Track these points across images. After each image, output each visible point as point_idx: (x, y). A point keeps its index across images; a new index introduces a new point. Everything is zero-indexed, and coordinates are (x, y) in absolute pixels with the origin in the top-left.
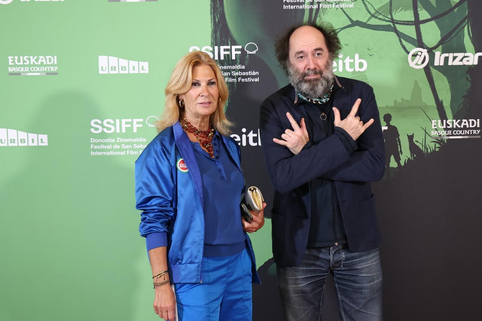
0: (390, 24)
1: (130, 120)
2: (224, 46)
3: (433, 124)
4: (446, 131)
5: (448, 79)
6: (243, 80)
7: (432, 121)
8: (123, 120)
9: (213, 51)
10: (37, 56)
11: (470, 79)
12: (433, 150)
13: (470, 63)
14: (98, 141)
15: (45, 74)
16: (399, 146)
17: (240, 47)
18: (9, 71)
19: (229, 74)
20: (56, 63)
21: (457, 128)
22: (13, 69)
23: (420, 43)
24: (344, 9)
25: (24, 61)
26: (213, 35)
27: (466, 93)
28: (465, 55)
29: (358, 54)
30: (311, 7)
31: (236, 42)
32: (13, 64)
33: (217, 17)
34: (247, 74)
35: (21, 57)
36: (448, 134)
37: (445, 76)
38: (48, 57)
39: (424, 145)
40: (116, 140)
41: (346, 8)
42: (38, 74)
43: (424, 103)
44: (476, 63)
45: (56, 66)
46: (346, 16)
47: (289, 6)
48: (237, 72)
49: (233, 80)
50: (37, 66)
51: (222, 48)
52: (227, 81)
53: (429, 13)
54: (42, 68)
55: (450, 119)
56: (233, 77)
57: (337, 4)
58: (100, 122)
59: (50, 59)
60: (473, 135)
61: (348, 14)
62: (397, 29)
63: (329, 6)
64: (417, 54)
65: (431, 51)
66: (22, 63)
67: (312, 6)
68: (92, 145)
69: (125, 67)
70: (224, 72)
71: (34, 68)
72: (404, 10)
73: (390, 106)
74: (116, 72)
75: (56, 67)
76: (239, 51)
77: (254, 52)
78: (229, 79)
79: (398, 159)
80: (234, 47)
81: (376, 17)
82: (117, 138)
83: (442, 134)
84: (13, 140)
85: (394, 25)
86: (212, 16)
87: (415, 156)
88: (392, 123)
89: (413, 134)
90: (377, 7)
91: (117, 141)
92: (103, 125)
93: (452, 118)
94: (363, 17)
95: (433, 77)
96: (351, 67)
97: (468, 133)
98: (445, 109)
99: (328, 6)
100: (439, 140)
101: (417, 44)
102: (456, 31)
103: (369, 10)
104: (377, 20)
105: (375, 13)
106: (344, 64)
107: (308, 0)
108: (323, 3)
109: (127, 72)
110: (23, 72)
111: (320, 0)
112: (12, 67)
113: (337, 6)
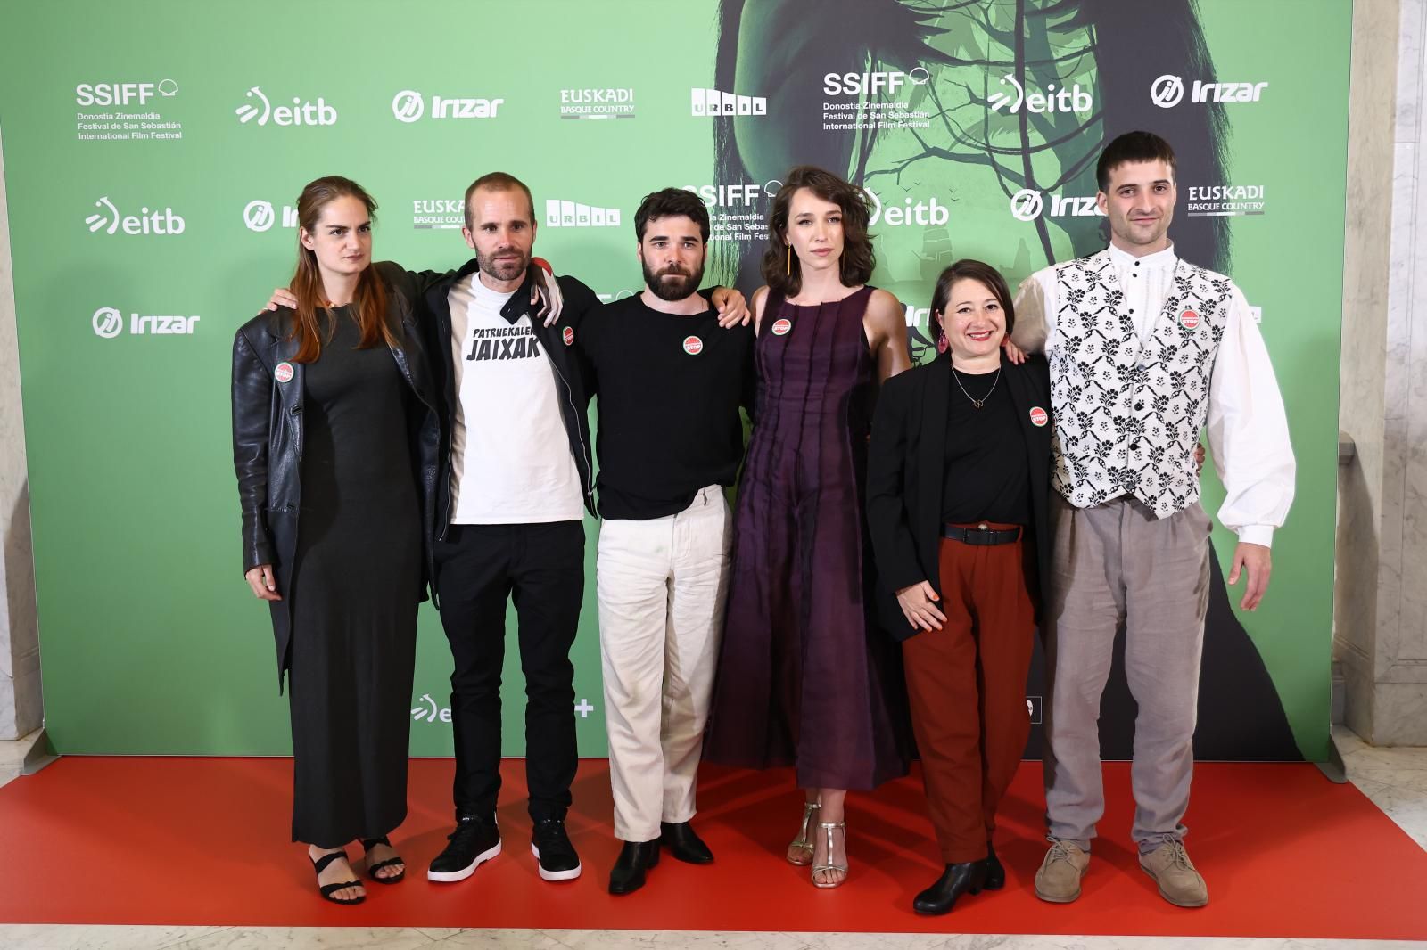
0: (984, 154)
5: (1071, 236)
6: (762, 237)
9: (717, 194)
17: (757, 187)
18: (415, 222)
19: (739, 228)
22: (420, 220)
23: (1029, 182)
24: (917, 132)
25: (436, 208)
26: (717, 168)
29: (936, 198)
31: (751, 180)
32: (420, 212)
33: (723, 141)
35: (433, 202)
37: (1066, 230)
41: (918, 128)
42: (458, 227)
46: (917, 140)
47: (832, 125)
48: (753, 226)
49: (746, 237)
50: (456, 214)
51: (730, 188)
53: (1045, 137)
56: (746, 232)
57: (904, 122)
61: (921, 138)
62: (996, 160)
63: (893, 126)
64: (1025, 199)
65: (1045, 194)
66: (433, 210)
67: (867, 125)
69: (585, 217)
70: (732, 226)
71: (452, 218)
72: (1006, 132)
74: (573, 224)
76: (756, 193)
78: (740, 236)
80: (748, 188)
81: (964, 143)
85: (990, 154)
86: (716, 140)
90: (965, 127)
94: (944, 142)
95: (1049, 233)
96: (924, 218)
99: (891, 124)
101: (1025, 183)
102: (1085, 165)
103: (954, 130)
104: (964, 146)
105: (961, 135)
106: (914, 213)
107: (861, 116)
108: (883, 120)
109: (588, 224)
110: (435, 224)
111: (879, 116)
112: (418, 217)
113: (904, 125)
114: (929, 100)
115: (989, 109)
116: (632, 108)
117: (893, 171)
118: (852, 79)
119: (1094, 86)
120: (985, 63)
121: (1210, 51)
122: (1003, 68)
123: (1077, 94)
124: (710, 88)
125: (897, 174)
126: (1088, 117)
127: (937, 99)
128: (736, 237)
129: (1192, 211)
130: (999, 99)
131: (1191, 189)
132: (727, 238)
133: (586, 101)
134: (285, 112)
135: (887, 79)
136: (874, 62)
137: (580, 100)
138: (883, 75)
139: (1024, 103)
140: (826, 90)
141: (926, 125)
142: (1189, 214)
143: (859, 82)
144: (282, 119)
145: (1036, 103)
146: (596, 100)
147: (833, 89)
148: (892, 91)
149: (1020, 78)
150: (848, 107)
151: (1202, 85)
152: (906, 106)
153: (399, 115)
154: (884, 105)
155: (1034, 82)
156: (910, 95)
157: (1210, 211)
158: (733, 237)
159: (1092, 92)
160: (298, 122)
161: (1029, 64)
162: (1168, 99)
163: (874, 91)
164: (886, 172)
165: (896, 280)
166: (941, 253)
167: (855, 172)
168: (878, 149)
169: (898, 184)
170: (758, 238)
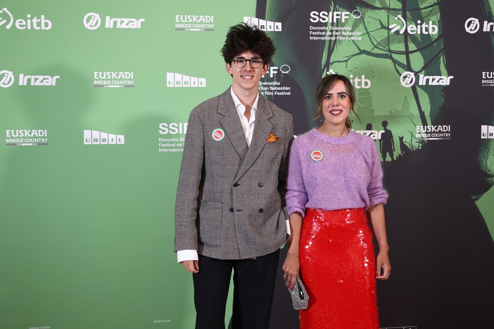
0: (388, 54)
3: (418, 129)
4: (426, 134)
5: (428, 95)
6: (278, 94)
7: (417, 126)
8: (185, 124)
10: (117, 72)
11: (444, 96)
12: (417, 148)
13: (444, 84)
14: (165, 140)
15: (123, 86)
16: (393, 145)
17: (277, 68)
18: (95, 84)
19: (267, 89)
20: (132, 78)
21: (434, 132)
22: (97, 82)
23: (409, 68)
24: (355, 41)
25: (107, 76)
27: (441, 106)
28: (441, 78)
29: (365, 75)
31: (273, 64)
32: (98, 78)
34: (281, 89)
35: (105, 73)
36: (428, 136)
37: (426, 92)
38: (126, 73)
39: (410, 144)
40: (179, 140)
42: (118, 86)
43: (412, 113)
44: (448, 84)
48: (274, 88)
49: (271, 94)
50: (118, 80)
52: (266, 94)
53: (416, 46)
54: (121, 82)
55: (429, 125)
56: (271, 91)
57: (349, 37)
58: (166, 125)
59: (128, 74)
60: (445, 137)
61: (357, 45)
62: (393, 57)
64: (407, 76)
65: (417, 74)
66: (105, 77)
68: (160, 144)
69: (188, 82)
70: (264, 87)
71: (115, 82)
72: (398, 43)
73: (386, 114)
74: (181, 86)
75: (132, 81)
76: (276, 71)
77: (287, 72)
78: (268, 93)
79: (392, 155)
80: (272, 68)
81: (378, 48)
82: (180, 138)
83: (424, 136)
84: (96, 140)
85: (391, 54)
87: (404, 152)
88: (388, 128)
89: (403, 136)
90: (378, 40)
91: (180, 141)
92: (169, 127)
93: (431, 124)
94: (368, 47)
95: (418, 94)
96: (359, 85)
97: (442, 136)
98: (426, 117)
100: (422, 141)
101: (407, 68)
102: (435, 60)
103: (373, 42)
104: (378, 50)
105: (377, 44)
106: (354, 83)
107: (329, 33)
108: (339, 36)
109: (189, 86)
110: (106, 85)
111: (337, 34)
112: (96, 81)
113: (349, 38)
114: (361, 26)
115: (390, 32)
116: (213, 26)
117: (344, 61)
118: (324, 14)
119: (439, 22)
120: (388, 9)
121: (491, 7)
122: (396, 12)
123: (431, 26)
124: (253, 17)
125: (346, 63)
126: (436, 37)
127: (365, 26)
128: (265, 93)
129: (484, 84)
130: (394, 27)
131: (483, 73)
133: (189, 21)
134: (22, 22)
135: (341, 15)
136: (335, 7)
137: (186, 21)
138: (339, 13)
139: (406, 29)
140: (311, 20)
141: (360, 38)
142: (483, 85)
143: (327, 16)
144: (20, 26)
145: (412, 29)
146: (194, 21)
147: (315, 19)
148: (343, 21)
149: (404, 17)
150: (322, 28)
151: (488, 23)
152: (350, 29)
153: (87, 26)
154: (339, 28)
155: (410, 19)
156: (352, 23)
157: (492, 84)
158: (264, 93)
159: (438, 25)
160: (29, 28)
161: (409, 10)
162: (473, 29)
163: (335, 21)
164: (340, 61)
166: (367, 102)
167: (325, 61)
168: (337, 50)
169: (346, 68)
170: (277, 94)
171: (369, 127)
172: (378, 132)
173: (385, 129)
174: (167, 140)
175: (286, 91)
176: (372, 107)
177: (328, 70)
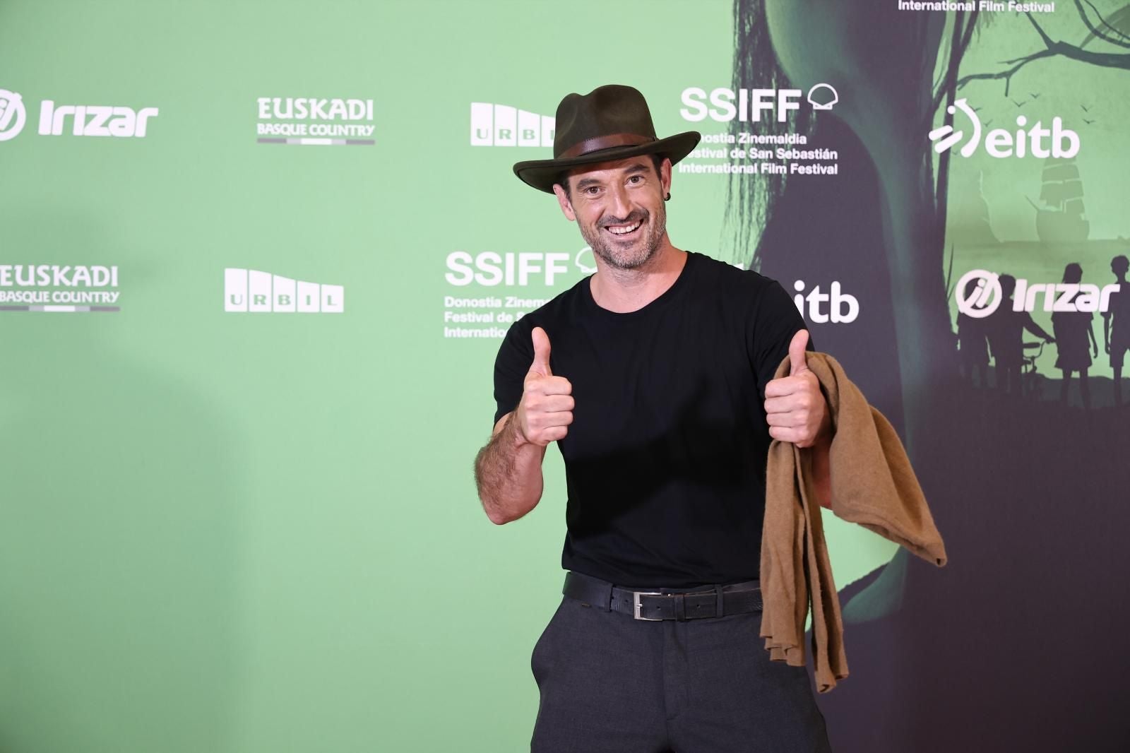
1: (538, 256)
2: (761, 88)
6: (802, 170)
8: (521, 255)
9: (736, 102)
10: (327, 99)
14: (463, 303)
15: (343, 142)
17: (797, 93)
18: (259, 132)
19: (769, 155)
20: (370, 117)
22: (267, 129)
24: (1033, 16)
25: (296, 111)
26: (738, 64)
29: (1062, 117)
30: (961, 7)
31: (788, 81)
32: (269, 116)
33: (749, 21)
34: (810, 155)
35: (289, 101)
38: (352, 102)
40: (504, 302)
41: (1038, 12)
42: (328, 142)
45: (370, 123)
46: (1036, 30)
47: (912, 3)
48: (789, 152)
49: (779, 170)
50: (327, 122)
51: (758, 93)
52: (765, 171)
54: (338, 129)
56: (780, 162)
57: (1017, 3)
58: (468, 259)
59: (357, 107)
61: (1042, 28)
63: (1001, 7)
66: (289, 115)
67: (962, 4)
68: (447, 314)
69: (532, 132)
70: (758, 150)
71: (319, 128)
73: (1126, 238)
74: (512, 142)
75: (371, 127)
76: (796, 102)
77: (829, 106)
78: (770, 168)
80: (784, 94)
81: (1103, 37)
82: (507, 298)
84: (260, 298)
86: (738, 20)
90: (1106, 12)
91: (508, 305)
92: (476, 265)
94: (1075, 35)
96: (1043, 147)
99: (999, 5)
103: (1089, 18)
104: (1104, 42)
105: (1100, 26)
106: (1028, 140)
110: (292, 136)
112: (265, 124)
113: (1017, 7)
117: (1000, 76)
125: (1004, 80)
128: (763, 169)
132: (750, 169)
141: (1050, 8)
158: (759, 168)
164: (990, 76)
165: (1001, 240)
166: (1067, 200)
167: (944, 75)
168: (978, 41)
169: (1006, 95)
170: (796, 172)
171: (1073, 274)
172: (1101, 290)
173: (1121, 281)
174: (470, 303)
175: (824, 163)
176: (1083, 217)
177: (951, 102)
